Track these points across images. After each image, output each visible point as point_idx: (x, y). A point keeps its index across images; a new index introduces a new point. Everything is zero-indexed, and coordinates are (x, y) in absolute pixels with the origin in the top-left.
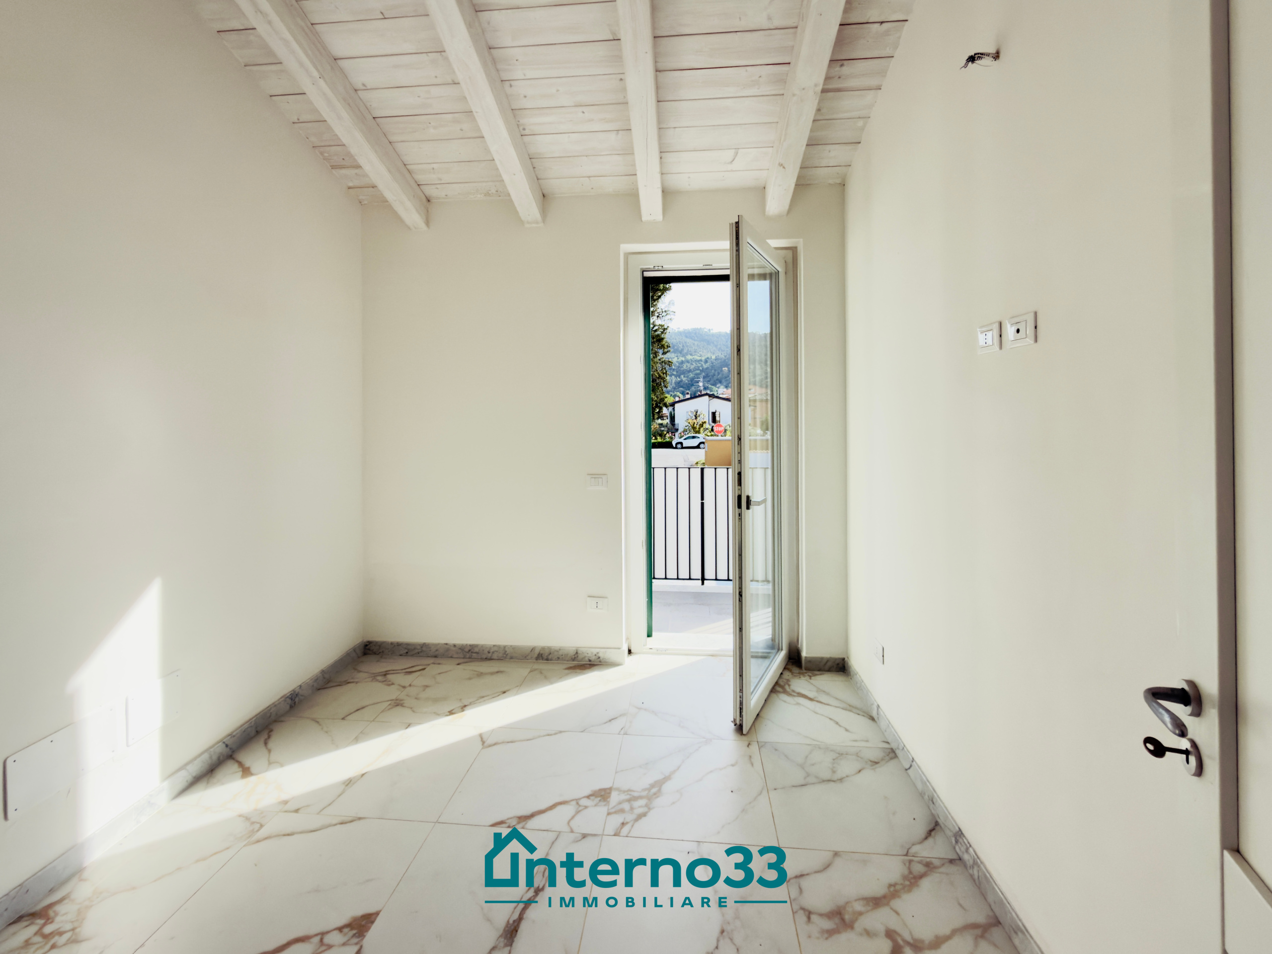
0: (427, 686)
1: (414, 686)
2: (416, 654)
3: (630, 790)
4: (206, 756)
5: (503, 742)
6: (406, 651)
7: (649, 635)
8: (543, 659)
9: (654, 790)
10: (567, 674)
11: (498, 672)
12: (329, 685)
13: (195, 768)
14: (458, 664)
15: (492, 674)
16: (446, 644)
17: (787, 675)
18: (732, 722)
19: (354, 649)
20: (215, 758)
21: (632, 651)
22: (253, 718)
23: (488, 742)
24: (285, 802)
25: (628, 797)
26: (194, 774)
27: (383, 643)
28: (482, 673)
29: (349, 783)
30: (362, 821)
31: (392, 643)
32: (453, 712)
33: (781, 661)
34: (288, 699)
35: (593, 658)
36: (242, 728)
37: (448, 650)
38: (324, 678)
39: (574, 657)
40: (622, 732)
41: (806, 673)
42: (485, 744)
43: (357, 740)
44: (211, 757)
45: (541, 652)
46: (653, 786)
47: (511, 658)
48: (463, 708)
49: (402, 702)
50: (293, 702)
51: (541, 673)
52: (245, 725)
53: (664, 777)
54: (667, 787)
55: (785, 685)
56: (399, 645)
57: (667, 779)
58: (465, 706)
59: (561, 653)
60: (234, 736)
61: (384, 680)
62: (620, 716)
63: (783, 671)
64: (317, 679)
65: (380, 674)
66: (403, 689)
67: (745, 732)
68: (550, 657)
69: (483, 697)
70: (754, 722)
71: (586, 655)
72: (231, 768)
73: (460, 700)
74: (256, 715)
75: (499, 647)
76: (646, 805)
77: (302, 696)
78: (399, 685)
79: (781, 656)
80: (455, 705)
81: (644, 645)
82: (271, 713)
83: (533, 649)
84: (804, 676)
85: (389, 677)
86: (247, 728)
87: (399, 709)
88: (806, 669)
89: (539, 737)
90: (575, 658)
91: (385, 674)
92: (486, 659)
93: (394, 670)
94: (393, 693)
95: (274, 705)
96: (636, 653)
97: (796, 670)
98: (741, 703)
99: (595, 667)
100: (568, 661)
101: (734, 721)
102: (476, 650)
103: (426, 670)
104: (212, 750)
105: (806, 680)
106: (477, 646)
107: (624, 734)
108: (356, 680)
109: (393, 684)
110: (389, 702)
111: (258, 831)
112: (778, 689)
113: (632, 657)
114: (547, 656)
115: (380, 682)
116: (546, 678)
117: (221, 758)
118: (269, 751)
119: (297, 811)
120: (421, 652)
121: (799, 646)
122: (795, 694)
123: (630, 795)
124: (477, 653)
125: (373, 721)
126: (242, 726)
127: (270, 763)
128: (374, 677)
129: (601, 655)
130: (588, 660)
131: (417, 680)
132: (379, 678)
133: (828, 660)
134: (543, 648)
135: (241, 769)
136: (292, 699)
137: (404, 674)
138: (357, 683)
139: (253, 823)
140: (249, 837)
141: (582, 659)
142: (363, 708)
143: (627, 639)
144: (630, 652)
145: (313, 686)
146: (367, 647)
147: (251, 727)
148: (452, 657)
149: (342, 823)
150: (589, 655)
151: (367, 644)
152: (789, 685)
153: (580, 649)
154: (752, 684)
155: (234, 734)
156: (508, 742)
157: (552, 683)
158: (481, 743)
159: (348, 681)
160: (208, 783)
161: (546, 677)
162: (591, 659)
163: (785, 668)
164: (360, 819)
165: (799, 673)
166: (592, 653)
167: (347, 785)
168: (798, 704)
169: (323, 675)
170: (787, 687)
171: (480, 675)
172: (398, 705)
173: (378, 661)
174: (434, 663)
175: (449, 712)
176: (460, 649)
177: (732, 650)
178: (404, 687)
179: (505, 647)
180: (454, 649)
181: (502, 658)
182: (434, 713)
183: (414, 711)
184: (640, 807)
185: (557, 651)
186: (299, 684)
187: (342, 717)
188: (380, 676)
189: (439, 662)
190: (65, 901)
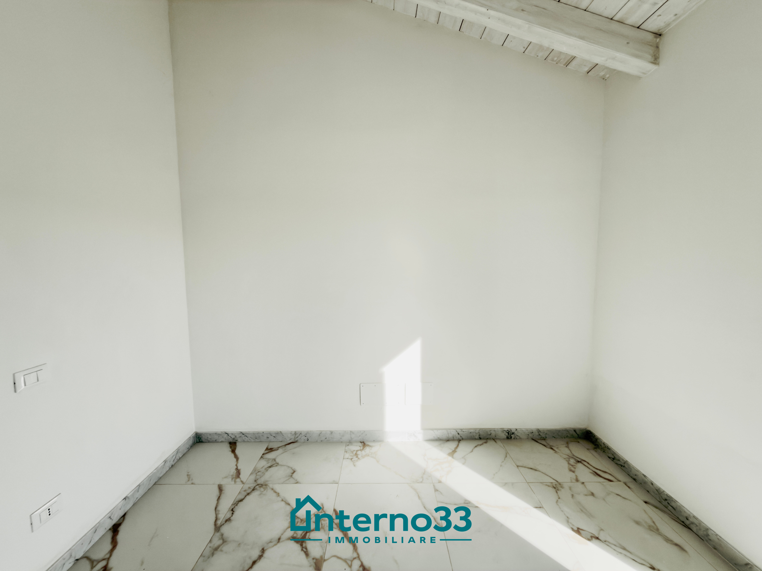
0: (593, 494)
1: (584, 485)
4: (445, 432)
6: (613, 456)
11: (676, 544)
12: (539, 441)
13: (441, 434)
14: (646, 502)
15: (668, 540)
20: (451, 435)
22: (477, 429)
27: (600, 439)
28: (657, 529)
31: (605, 444)
32: (581, 531)
34: (505, 432)
36: (469, 430)
37: (645, 483)
38: (539, 434)
44: (448, 434)
48: (595, 538)
49: (560, 488)
50: (510, 436)
52: (473, 430)
58: (599, 539)
60: (463, 431)
61: (574, 464)
64: (532, 432)
65: (578, 459)
66: (574, 481)
69: (624, 550)
72: (452, 445)
73: (602, 531)
75: (702, 523)
77: (517, 436)
78: (576, 476)
82: (491, 433)
85: (580, 465)
91: (580, 461)
92: (678, 520)
93: (588, 463)
94: (564, 476)
95: (495, 430)
102: (673, 504)
103: (613, 484)
104: (449, 431)
106: (675, 501)
108: (557, 450)
109: (574, 472)
110: (553, 481)
111: (418, 483)
115: (569, 463)
117: (454, 438)
118: (471, 452)
119: (436, 490)
124: (674, 509)
125: (528, 483)
126: (471, 429)
127: (463, 458)
128: (570, 457)
131: (595, 484)
132: (572, 461)
135: (453, 449)
136: (508, 434)
137: (592, 472)
138: (556, 452)
139: (422, 477)
140: (413, 482)
142: (535, 470)
145: (528, 434)
146: (587, 435)
147: (477, 433)
148: (645, 492)
151: (589, 432)
159: (553, 448)
171: (655, 530)
172: (555, 488)
174: (625, 484)
175: (577, 528)
176: (657, 490)
178: (577, 480)
180: (651, 486)
182: (566, 517)
186: (516, 428)
187: (518, 464)
188: (575, 460)
189: (631, 486)
190: (370, 448)
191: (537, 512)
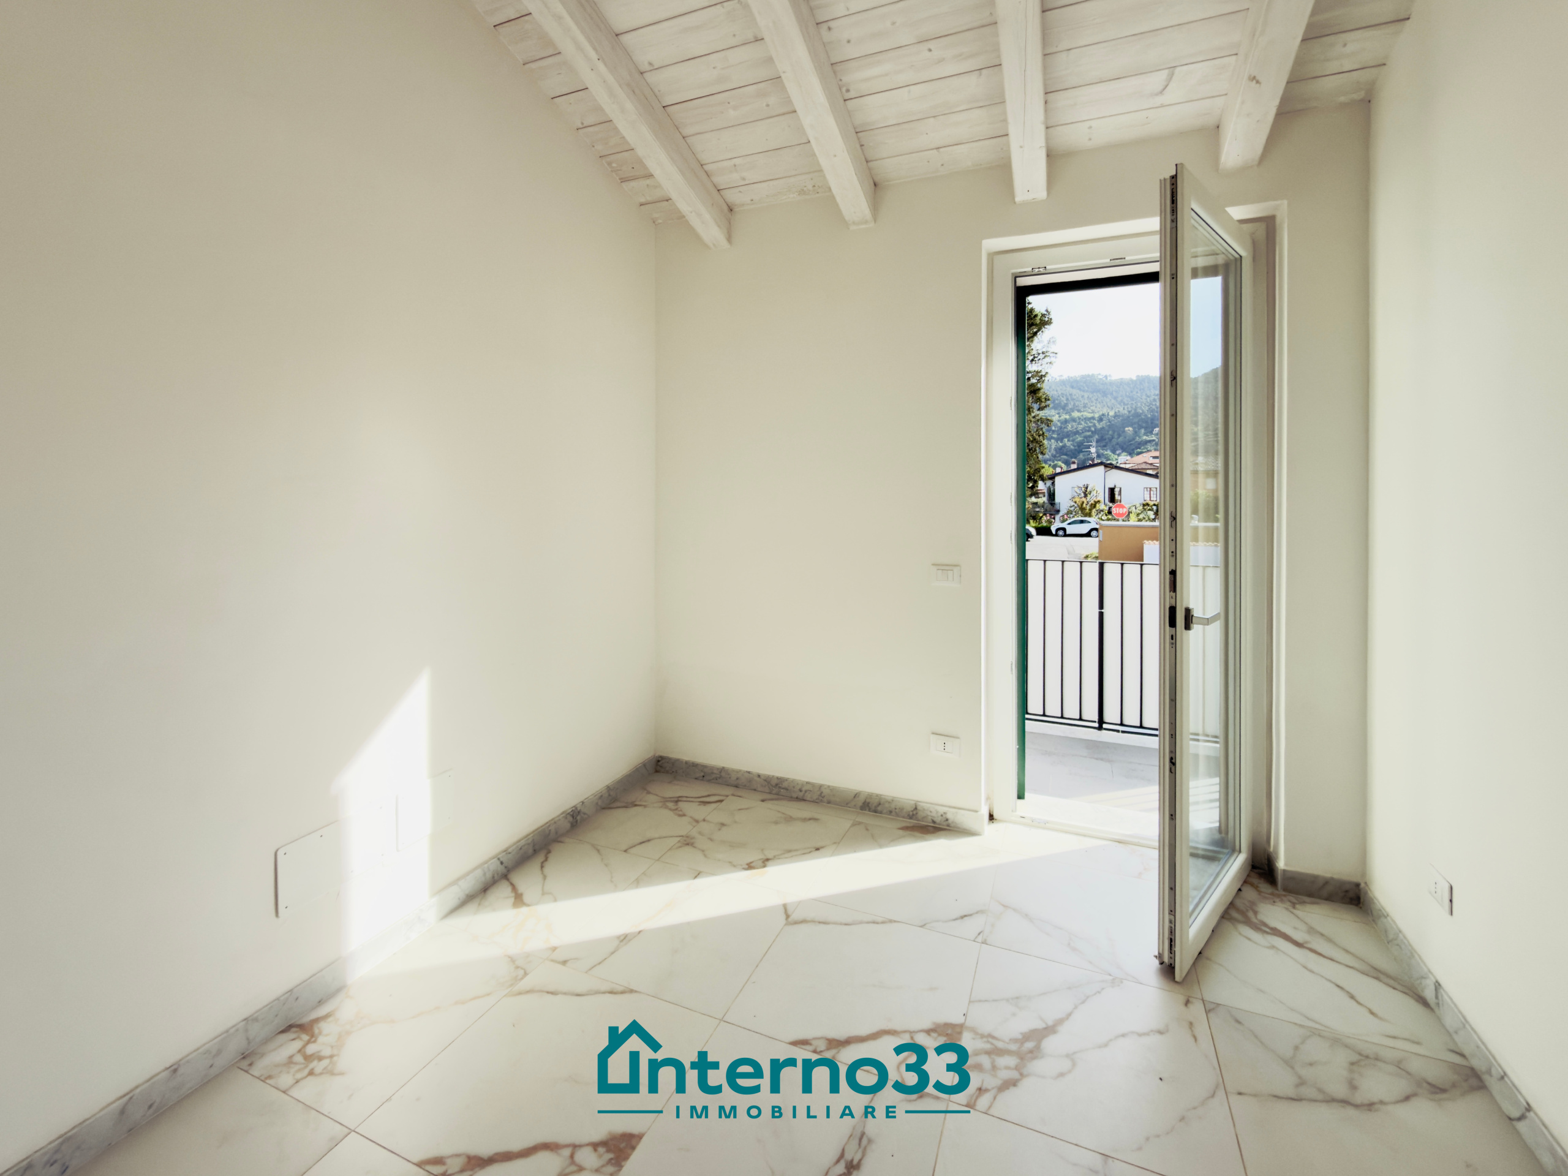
0: (723, 825)
1: (708, 821)
2: (713, 779)
3: (990, 1036)
4: (479, 872)
5: (813, 921)
6: (702, 774)
7: (1021, 796)
8: (869, 810)
9: (1029, 1045)
10: (903, 837)
11: (810, 819)
12: (612, 806)
13: (468, 885)
14: (763, 801)
15: (804, 820)
16: (749, 772)
17: (1249, 893)
18: (1156, 957)
19: (644, 765)
20: (489, 876)
21: (995, 816)
22: (530, 834)
23: (795, 916)
24: (554, 949)
25: (988, 1046)
26: (467, 892)
27: (678, 760)
28: (791, 817)
29: (624, 939)
30: (634, 995)
31: (686, 763)
32: (752, 865)
33: (1241, 868)
34: (569, 816)
35: (938, 819)
36: (518, 844)
37: (750, 781)
38: (609, 795)
39: (911, 813)
40: (980, 939)
41: (1285, 896)
42: (790, 919)
43: (637, 883)
44: (485, 874)
45: (868, 801)
46: (1027, 1037)
47: (829, 802)
48: (765, 862)
49: (692, 841)
50: (575, 820)
51: (867, 830)
52: (522, 841)
53: (1044, 1026)
54: (1050, 1044)
55: (1247, 910)
56: (695, 765)
57: (1050, 1030)
58: (768, 860)
59: (893, 806)
60: (510, 853)
61: (676, 807)
62: (977, 913)
63: (1242, 885)
64: (602, 796)
65: (672, 799)
66: (695, 824)
67: (1178, 977)
68: (879, 808)
69: (790, 851)
70: (1194, 964)
71: (929, 814)
72: (503, 891)
73: (762, 850)
74: (534, 832)
75: (813, 785)
76: (1017, 1068)
77: (585, 814)
78: (691, 817)
79: (1237, 863)
80: (754, 856)
81: (1012, 811)
82: (550, 830)
83: (856, 795)
84: (1282, 901)
85: (681, 804)
86: (524, 846)
87: (688, 849)
88: (1285, 890)
89: (861, 923)
90: (913, 815)
91: (677, 800)
92: (797, 798)
94: (683, 826)
95: (553, 821)
96: (1001, 821)
97: (1265, 887)
98: (1172, 932)
99: (942, 832)
100: (904, 817)
101: (1160, 957)
102: (785, 785)
103: (724, 803)
104: (486, 866)
105: (1287, 909)
106: (787, 780)
107: (983, 943)
108: (644, 803)
109: (684, 815)
110: (678, 839)
111: (522, 979)
112: (1234, 914)
113: (994, 826)
114: (876, 807)
115: (670, 810)
116: (873, 839)
117: (496, 878)
118: (545, 877)
119: (564, 963)
120: (719, 778)
121: (1272, 849)
122: (1268, 930)
123: (992, 1044)
124: (787, 789)
125: (658, 860)
126: (519, 841)
127: (543, 894)
128: (665, 801)
129: (949, 816)
130: (931, 821)
131: (713, 814)
132: (671, 805)
133: (1327, 882)
134: (870, 796)
135: (513, 895)
136: (573, 817)
137: (697, 803)
138: (645, 806)
139: (517, 967)
140: (511, 985)
141: (924, 817)
142: (649, 841)
143: (988, 798)
144: (991, 817)
145: (597, 804)
146: (660, 763)
147: (529, 844)
148: (755, 790)
149: (611, 992)
150: (934, 814)
151: (660, 759)
152: (1256, 913)
153: (920, 803)
154: (1190, 899)
155: (510, 850)
156: (820, 922)
157: (881, 846)
158: (784, 917)
159: (635, 803)
160: (479, 904)
161: (873, 836)
162: (935, 819)
163: (1245, 882)
164: (632, 991)
165: (1272, 894)
166: (937, 812)
167: (622, 941)
168: (1273, 947)
169: (608, 791)
170: (1251, 914)
171: (789, 819)
172: (688, 844)
173: (670, 782)
174: (733, 795)
175: (747, 864)
176: (765, 780)
177: (1157, 838)
178: (697, 821)
179: (821, 786)
180: (758, 779)
181: (817, 801)
182: (730, 862)
183: (705, 856)
184: (1007, 1068)
185: (889, 802)
186: (582, 799)
187: (624, 849)
188: (672, 801)
189: (739, 794)
190: (330, 1019)
191: (700, 881)
